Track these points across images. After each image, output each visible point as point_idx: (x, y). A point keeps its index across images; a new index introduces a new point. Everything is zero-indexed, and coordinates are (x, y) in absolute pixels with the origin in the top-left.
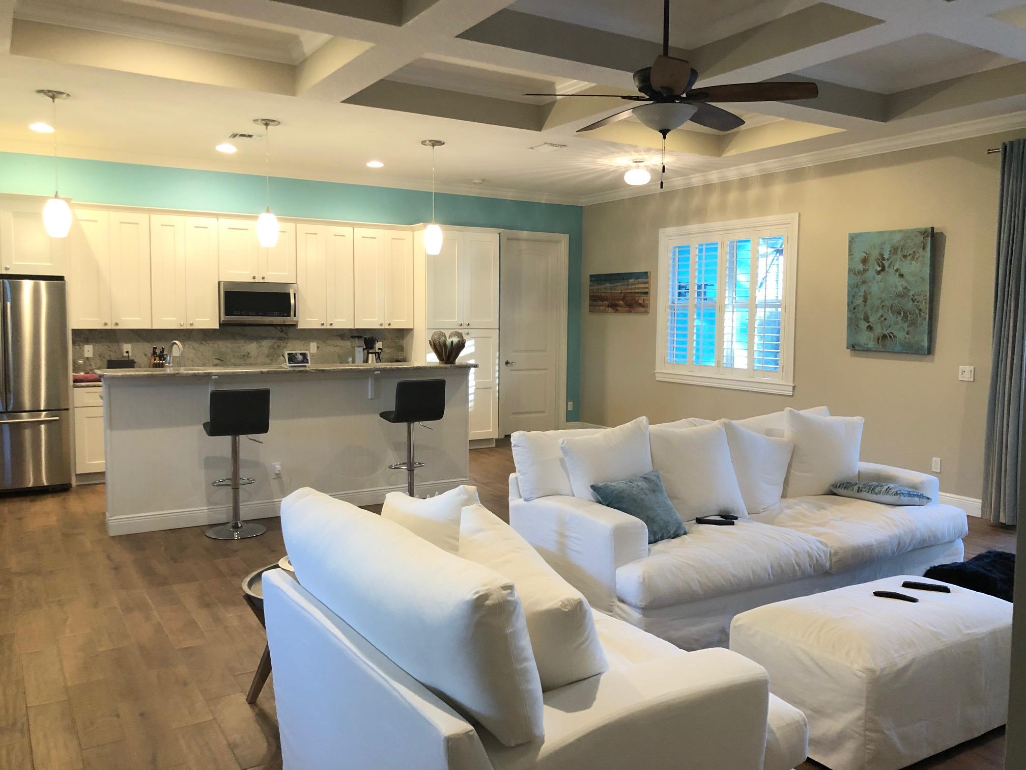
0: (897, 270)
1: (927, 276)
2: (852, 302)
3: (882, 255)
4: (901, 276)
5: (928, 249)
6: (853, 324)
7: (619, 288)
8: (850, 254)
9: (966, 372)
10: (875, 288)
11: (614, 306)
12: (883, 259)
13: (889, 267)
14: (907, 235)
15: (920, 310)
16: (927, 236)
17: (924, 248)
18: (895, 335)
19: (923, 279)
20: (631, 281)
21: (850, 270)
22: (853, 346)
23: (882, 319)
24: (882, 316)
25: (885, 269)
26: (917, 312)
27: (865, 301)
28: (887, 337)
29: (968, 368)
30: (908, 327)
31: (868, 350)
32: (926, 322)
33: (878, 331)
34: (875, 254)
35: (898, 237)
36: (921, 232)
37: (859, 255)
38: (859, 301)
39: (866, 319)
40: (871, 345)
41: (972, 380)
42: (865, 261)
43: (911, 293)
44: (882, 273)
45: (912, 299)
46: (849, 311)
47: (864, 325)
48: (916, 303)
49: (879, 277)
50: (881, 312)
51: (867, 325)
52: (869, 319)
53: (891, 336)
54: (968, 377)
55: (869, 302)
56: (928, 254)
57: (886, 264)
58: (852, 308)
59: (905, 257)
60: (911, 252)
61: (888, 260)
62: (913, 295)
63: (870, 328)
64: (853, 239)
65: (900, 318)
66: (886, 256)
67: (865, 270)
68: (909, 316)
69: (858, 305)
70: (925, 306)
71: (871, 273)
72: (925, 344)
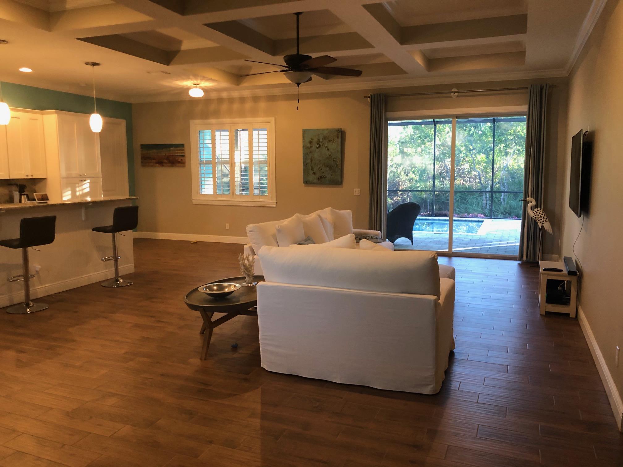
0: (326, 147)
1: (340, 150)
2: (305, 162)
3: (319, 140)
4: (328, 149)
5: (340, 137)
6: (306, 171)
7: (164, 153)
8: (304, 139)
9: (356, 191)
10: (316, 155)
11: (161, 163)
12: (320, 142)
13: (323, 145)
14: (330, 131)
15: (337, 165)
16: (339, 132)
17: (338, 138)
18: (326, 176)
19: (338, 151)
20: (172, 149)
21: (303, 147)
22: (306, 182)
23: (320, 169)
24: (320, 168)
25: (320, 146)
26: (336, 166)
27: (312, 161)
28: (322, 177)
29: (357, 190)
30: (332, 172)
31: (314, 183)
32: (340, 170)
33: (318, 174)
34: (315, 139)
35: (326, 132)
36: (336, 130)
37: (308, 140)
38: (309, 161)
39: (312, 169)
40: (315, 181)
41: (359, 194)
42: (311, 142)
43: (333, 157)
44: (319, 148)
45: (333, 160)
46: (304, 166)
47: (311, 172)
48: (335, 162)
49: (318, 150)
50: (319, 166)
51: (313, 172)
52: (313, 169)
53: (324, 177)
54: (357, 193)
55: (313, 162)
56: (340, 140)
57: (321, 144)
58: (305, 164)
59: (330, 141)
60: (333, 139)
61: (322, 142)
62: (334, 159)
63: (314, 173)
64: (305, 132)
65: (328, 169)
66: (321, 140)
67: (311, 147)
68: (332, 168)
69: (308, 163)
70: (339, 163)
71: (314, 148)
72: (340, 180)
